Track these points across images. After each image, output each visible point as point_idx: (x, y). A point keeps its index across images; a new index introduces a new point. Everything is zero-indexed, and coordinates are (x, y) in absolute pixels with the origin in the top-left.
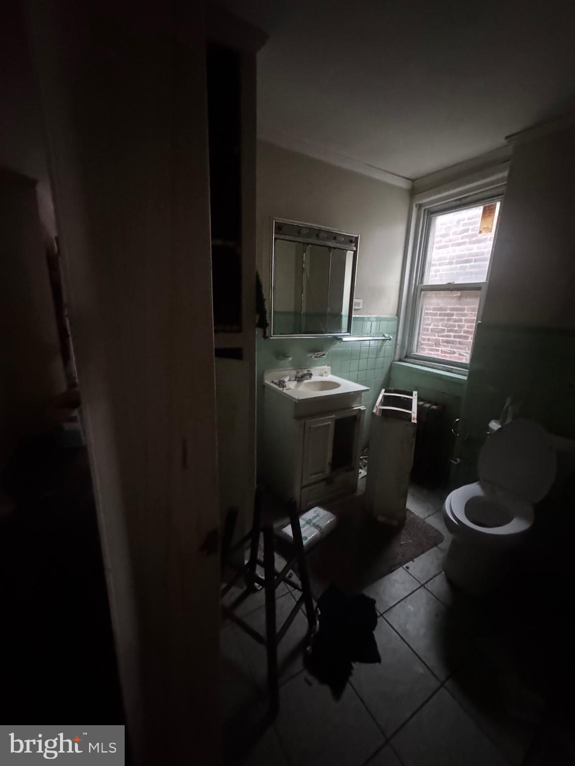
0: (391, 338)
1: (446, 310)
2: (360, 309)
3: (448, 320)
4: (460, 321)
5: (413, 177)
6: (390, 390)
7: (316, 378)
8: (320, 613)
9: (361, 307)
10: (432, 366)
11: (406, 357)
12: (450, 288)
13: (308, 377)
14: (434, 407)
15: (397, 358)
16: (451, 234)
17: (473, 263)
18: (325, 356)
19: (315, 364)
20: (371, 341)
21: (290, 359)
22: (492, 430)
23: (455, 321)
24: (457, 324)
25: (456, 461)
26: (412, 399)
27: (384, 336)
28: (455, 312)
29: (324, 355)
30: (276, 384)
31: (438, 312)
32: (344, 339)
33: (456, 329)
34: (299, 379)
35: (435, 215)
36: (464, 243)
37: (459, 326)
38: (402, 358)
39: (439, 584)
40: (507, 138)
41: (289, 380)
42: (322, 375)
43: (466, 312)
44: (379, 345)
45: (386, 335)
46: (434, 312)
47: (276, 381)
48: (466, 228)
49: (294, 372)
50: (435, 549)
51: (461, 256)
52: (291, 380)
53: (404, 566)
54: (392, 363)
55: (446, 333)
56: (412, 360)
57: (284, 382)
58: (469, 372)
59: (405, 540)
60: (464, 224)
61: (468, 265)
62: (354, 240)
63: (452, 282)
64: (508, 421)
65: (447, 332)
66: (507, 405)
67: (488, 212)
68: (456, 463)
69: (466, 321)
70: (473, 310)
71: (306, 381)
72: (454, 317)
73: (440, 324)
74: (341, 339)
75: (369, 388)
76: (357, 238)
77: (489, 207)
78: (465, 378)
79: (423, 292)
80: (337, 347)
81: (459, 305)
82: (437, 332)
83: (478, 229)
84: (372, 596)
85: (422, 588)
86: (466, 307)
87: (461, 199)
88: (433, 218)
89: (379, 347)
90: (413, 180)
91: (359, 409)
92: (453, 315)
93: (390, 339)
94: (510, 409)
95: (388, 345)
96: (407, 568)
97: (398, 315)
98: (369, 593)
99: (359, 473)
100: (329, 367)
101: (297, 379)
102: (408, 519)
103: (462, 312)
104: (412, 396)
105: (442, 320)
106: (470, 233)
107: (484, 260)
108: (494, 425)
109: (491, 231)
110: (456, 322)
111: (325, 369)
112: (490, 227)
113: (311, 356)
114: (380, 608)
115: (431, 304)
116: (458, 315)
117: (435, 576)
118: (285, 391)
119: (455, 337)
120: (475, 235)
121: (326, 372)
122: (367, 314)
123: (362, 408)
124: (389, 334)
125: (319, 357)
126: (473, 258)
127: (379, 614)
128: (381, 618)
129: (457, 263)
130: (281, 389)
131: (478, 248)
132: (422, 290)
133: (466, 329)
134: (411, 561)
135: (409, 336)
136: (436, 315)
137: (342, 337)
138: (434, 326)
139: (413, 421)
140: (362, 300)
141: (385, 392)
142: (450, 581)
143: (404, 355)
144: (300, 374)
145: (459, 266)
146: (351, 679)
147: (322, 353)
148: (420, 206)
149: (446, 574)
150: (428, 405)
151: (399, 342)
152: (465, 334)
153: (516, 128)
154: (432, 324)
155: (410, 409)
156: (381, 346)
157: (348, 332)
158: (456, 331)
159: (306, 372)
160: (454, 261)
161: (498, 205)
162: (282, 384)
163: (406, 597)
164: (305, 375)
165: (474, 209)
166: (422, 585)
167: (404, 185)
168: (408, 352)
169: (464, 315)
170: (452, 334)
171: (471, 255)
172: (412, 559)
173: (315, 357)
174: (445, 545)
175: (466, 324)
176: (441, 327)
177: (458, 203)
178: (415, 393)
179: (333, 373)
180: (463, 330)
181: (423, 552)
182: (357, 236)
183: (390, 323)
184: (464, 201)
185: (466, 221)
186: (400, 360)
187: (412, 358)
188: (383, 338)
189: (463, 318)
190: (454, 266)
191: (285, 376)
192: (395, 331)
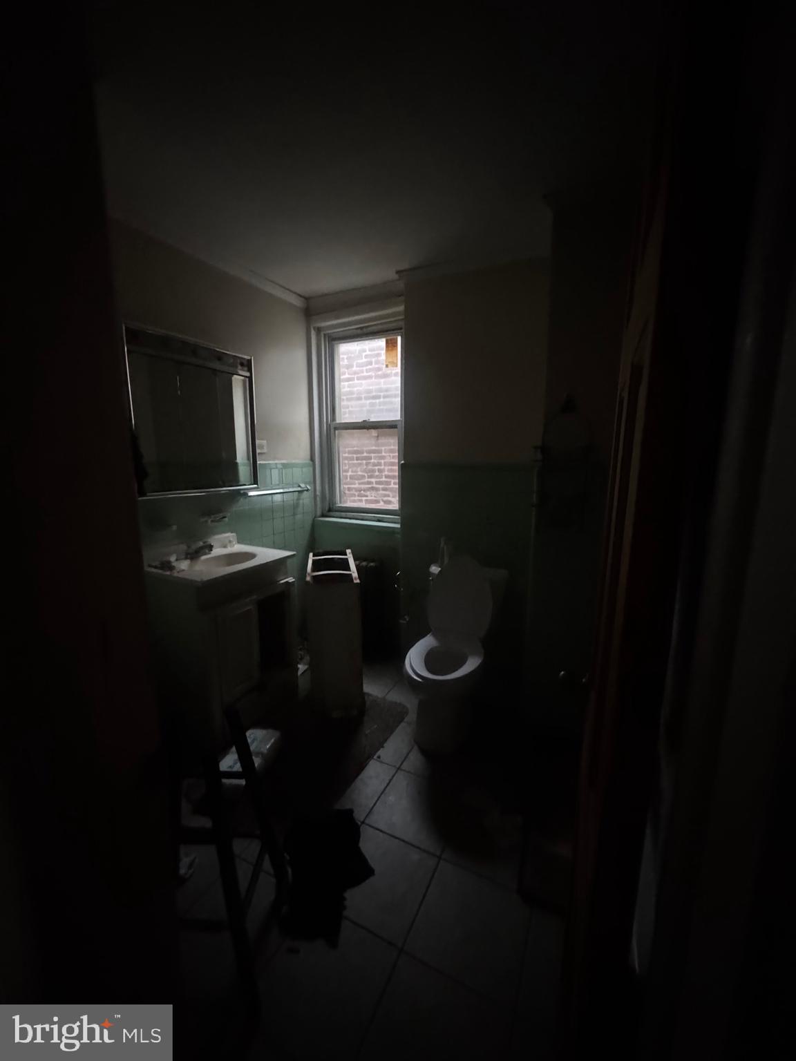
0: (309, 487)
1: (363, 453)
2: (264, 453)
3: (367, 464)
4: (379, 464)
5: (307, 295)
6: (318, 553)
7: (217, 551)
8: (288, 858)
9: (265, 450)
10: (361, 517)
11: (330, 510)
12: (365, 426)
13: (207, 551)
14: (372, 564)
15: (319, 513)
16: (355, 366)
17: (382, 400)
18: (226, 519)
19: (214, 532)
20: (285, 494)
21: (174, 528)
22: (434, 574)
23: (374, 465)
24: (377, 468)
25: (405, 619)
26: (347, 559)
27: (299, 486)
28: (373, 455)
29: (225, 517)
30: (156, 567)
31: (355, 456)
32: (251, 493)
33: (377, 473)
34: (193, 555)
35: (336, 342)
36: (370, 377)
37: (380, 471)
38: (325, 512)
39: (415, 760)
40: (398, 272)
41: (177, 560)
42: (225, 547)
43: (383, 454)
44: (296, 498)
45: (303, 485)
46: (350, 455)
47: (157, 563)
48: (369, 360)
49: (183, 547)
50: (403, 724)
51: (369, 391)
52: (180, 559)
53: (375, 757)
54: (314, 520)
55: (366, 480)
56: (338, 514)
57: (169, 562)
58: (401, 519)
59: (370, 728)
60: (366, 355)
61: (377, 401)
62: (245, 363)
63: (367, 419)
64: (446, 561)
65: (368, 478)
66: (442, 545)
67: (391, 345)
68: (405, 622)
69: (385, 464)
70: (391, 451)
71: (203, 558)
72: (372, 461)
73: (359, 469)
74: (245, 495)
75: (295, 553)
76: (249, 361)
77: (391, 340)
78: (398, 526)
79: (337, 432)
80: (241, 505)
81: (376, 446)
82: (358, 479)
83: (384, 362)
84: (348, 807)
85: (399, 771)
86: (383, 448)
87: (361, 328)
88: (336, 346)
89: (295, 501)
90: (307, 299)
91: (287, 582)
92: (371, 458)
93: (308, 490)
94: (445, 548)
95: (306, 498)
96: (379, 757)
97: (312, 459)
98: (344, 804)
99: (298, 669)
100: (234, 534)
101: (189, 556)
102: (368, 703)
103: (380, 455)
104: (346, 555)
105: (360, 464)
106: (374, 366)
107: (395, 396)
108: (435, 569)
109: (397, 366)
110: (376, 466)
111: (229, 537)
112: (395, 361)
113: (206, 521)
114: (359, 816)
115: (347, 445)
116: (375, 458)
117: (408, 754)
118: (176, 574)
119: (377, 483)
120: (379, 369)
121: (230, 542)
122: (274, 459)
123: (291, 580)
124: (306, 483)
125: (219, 521)
126: (382, 394)
127: (360, 823)
128: (363, 825)
129: (366, 398)
130: (168, 573)
131: (385, 383)
132: (336, 429)
133: (386, 473)
134: (381, 749)
135: (329, 483)
136: (352, 459)
137: (246, 491)
138: (352, 472)
139: (355, 581)
140: (265, 441)
141: (313, 556)
142: (423, 751)
143: (327, 509)
144: (194, 547)
145: (368, 402)
146: (346, 913)
147: (221, 515)
148: (319, 330)
149: (419, 747)
150: (364, 564)
151: (318, 493)
152: (386, 480)
153: (405, 266)
154: (350, 470)
155: (349, 570)
156: (298, 499)
157: (254, 484)
158: (377, 477)
159: (201, 544)
160: (363, 396)
161: (399, 339)
162: (167, 566)
163: (385, 789)
164: (202, 548)
165: (376, 340)
166: (399, 769)
167: (297, 302)
168: (331, 504)
169: (383, 458)
170: (373, 480)
171: (380, 390)
172: (381, 746)
173: (212, 521)
174: (412, 716)
175: (386, 468)
176: (360, 473)
177: (359, 331)
178: (348, 551)
179: (241, 541)
180: (383, 474)
181: (392, 732)
182: (249, 358)
183: (304, 470)
184: (365, 330)
185: (368, 353)
186: (323, 516)
187: (336, 511)
188: (299, 489)
189: (383, 461)
190: (363, 401)
191: (170, 554)
192: (312, 480)
